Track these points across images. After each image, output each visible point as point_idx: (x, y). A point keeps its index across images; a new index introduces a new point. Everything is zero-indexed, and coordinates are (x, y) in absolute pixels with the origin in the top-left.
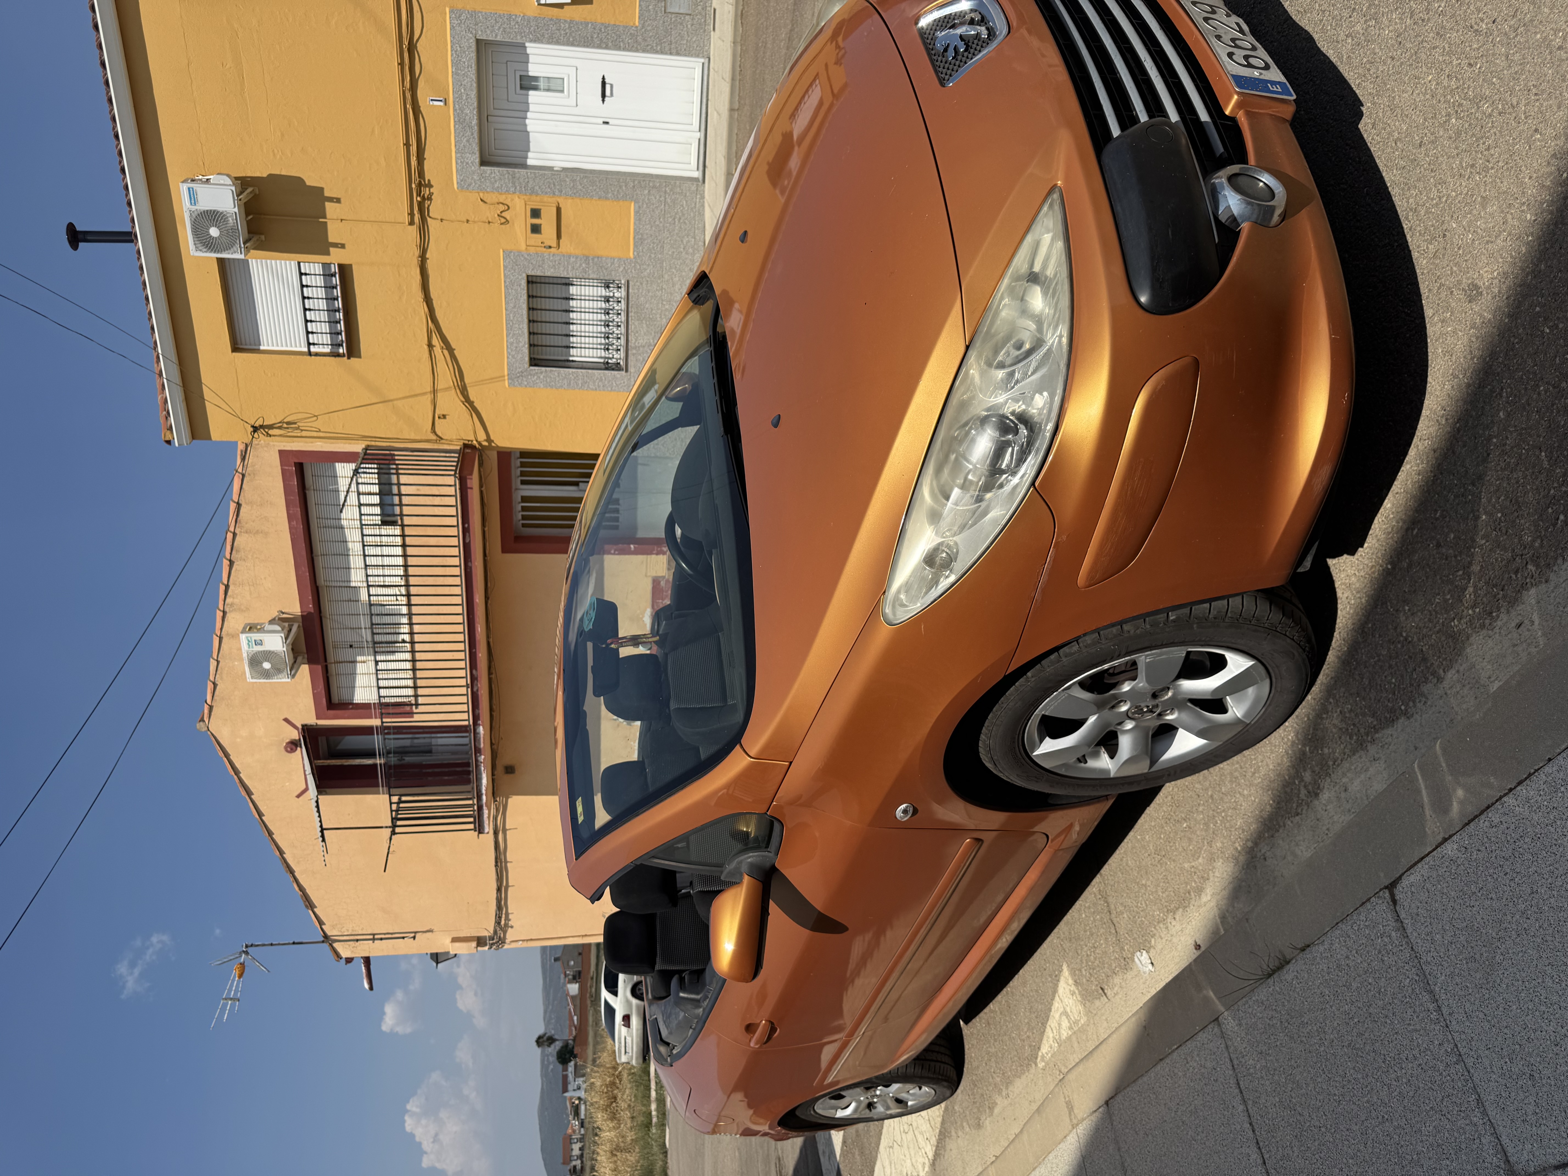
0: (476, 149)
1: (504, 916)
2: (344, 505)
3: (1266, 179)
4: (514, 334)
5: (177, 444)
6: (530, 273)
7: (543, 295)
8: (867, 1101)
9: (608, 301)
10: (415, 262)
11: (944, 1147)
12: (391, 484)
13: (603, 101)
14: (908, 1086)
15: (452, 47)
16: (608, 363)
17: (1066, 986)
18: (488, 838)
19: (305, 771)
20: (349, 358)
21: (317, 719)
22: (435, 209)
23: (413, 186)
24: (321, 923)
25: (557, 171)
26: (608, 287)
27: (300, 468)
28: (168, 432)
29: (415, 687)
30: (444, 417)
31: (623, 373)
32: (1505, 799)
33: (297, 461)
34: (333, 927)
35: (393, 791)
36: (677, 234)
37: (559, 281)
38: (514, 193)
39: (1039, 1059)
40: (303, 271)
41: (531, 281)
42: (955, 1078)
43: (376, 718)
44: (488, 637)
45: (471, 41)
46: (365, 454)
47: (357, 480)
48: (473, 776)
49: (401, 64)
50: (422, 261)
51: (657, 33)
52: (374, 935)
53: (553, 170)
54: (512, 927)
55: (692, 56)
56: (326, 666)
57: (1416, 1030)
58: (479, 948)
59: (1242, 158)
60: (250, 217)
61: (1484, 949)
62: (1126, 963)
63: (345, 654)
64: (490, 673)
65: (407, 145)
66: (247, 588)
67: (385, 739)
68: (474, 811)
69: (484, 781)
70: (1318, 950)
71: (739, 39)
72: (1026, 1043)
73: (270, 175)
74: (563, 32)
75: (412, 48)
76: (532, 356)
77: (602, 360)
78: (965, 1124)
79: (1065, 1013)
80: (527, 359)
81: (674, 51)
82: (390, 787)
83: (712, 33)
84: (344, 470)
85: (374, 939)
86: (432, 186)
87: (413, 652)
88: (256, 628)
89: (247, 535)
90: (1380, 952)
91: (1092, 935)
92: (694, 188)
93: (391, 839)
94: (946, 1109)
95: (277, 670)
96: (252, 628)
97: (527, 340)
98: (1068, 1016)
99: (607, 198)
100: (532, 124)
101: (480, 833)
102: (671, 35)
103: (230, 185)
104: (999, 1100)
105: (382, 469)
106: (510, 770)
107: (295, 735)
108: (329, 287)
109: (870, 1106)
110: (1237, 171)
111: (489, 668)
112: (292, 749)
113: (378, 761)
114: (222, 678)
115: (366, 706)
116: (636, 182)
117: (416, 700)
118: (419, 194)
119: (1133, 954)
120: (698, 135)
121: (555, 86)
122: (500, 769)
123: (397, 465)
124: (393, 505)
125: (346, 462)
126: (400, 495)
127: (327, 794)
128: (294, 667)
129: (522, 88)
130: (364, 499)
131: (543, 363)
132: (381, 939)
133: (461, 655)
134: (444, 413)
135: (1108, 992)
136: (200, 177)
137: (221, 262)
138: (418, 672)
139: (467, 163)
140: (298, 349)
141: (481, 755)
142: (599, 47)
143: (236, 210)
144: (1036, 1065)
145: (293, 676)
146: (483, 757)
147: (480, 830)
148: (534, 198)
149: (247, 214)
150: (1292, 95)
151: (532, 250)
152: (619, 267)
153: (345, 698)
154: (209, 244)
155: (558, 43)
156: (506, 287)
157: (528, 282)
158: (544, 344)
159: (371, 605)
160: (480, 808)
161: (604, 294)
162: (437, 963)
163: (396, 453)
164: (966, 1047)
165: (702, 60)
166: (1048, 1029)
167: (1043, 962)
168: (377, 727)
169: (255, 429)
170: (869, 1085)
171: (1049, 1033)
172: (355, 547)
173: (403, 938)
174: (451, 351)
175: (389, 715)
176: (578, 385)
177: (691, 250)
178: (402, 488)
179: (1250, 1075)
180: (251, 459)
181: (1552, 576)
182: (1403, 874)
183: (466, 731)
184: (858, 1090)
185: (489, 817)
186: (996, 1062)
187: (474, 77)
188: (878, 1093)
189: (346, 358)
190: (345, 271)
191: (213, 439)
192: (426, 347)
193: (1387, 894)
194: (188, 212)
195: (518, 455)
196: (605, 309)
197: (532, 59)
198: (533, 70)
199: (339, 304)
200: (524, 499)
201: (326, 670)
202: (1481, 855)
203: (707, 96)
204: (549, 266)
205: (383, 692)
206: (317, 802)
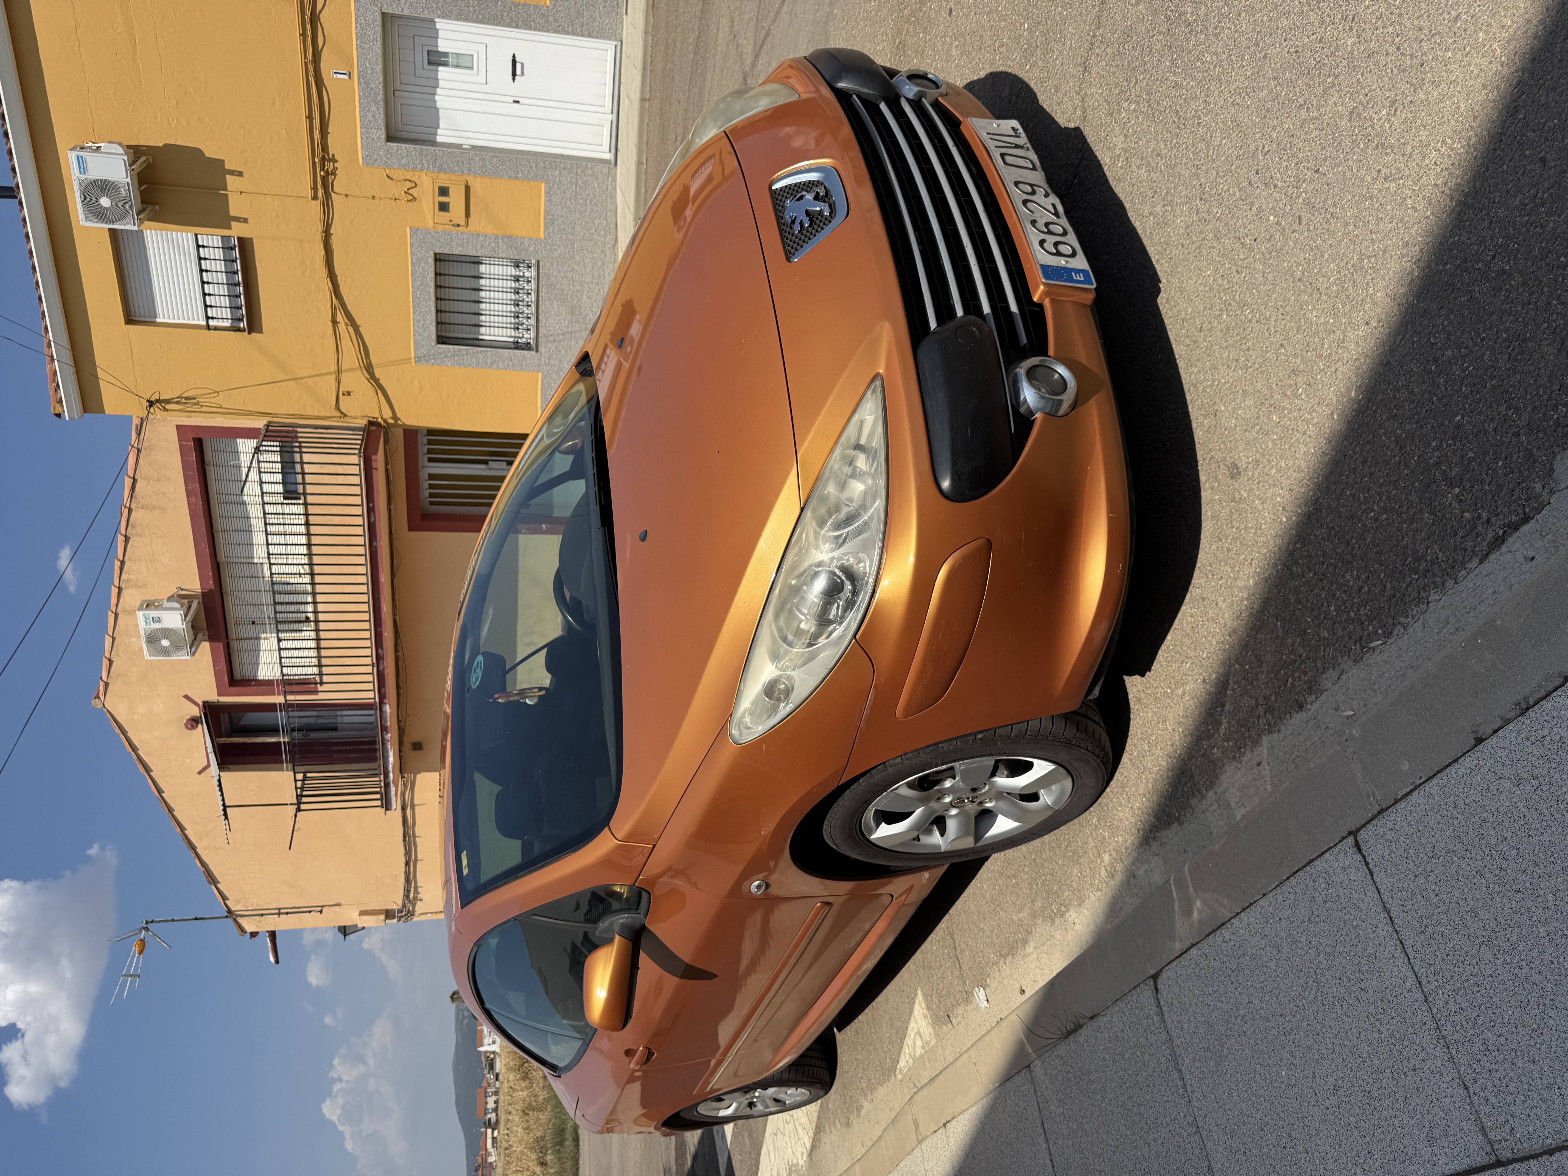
0: (382, 124)
1: (412, 889)
2: (246, 480)
3: (1061, 370)
4: (421, 312)
5: (67, 418)
6: (437, 251)
7: (451, 273)
8: (747, 1102)
9: (518, 280)
10: (319, 237)
11: (819, 1140)
12: (294, 463)
13: (514, 79)
14: (784, 1089)
15: (356, 19)
16: (517, 342)
17: (919, 1009)
18: (396, 813)
19: (206, 748)
20: (249, 333)
21: (219, 695)
22: (340, 184)
23: (317, 160)
24: (224, 898)
25: (466, 149)
26: (518, 266)
27: (199, 443)
28: (58, 405)
29: (320, 666)
30: (349, 393)
31: (534, 352)
32: (1233, 920)
33: (195, 436)
34: (237, 902)
35: (297, 769)
36: (589, 216)
37: (468, 259)
38: (422, 170)
39: (898, 1071)
40: (200, 243)
41: (439, 259)
42: (828, 1080)
43: (279, 694)
44: (394, 615)
45: (377, 14)
46: (267, 431)
47: (258, 458)
48: (380, 754)
49: (303, 35)
50: (326, 237)
51: (569, 14)
52: (279, 909)
53: (462, 148)
54: (421, 900)
55: (604, 38)
56: (228, 643)
57: (1168, 1101)
58: (387, 921)
59: (1043, 350)
60: (143, 187)
61: (1216, 1042)
62: (968, 997)
63: (247, 631)
64: (396, 651)
65: (310, 117)
66: (144, 564)
67: (289, 717)
68: (381, 787)
69: (391, 759)
70: (1102, 1021)
71: (650, 30)
72: (888, 1055)
73: (166, 145)
74: (471, 9)
75: (314, 19)
76: (440, 334)
77: (511, 340)
78: (837, 1121)
79: (918, 1033)
80: (434, 337)
81: (586, 33)
82: (295, 765)
83: (625, 16)
84: (246, 446)
85: (279, 914)
86: (337, 161)
87: (317, 630)
88: (154, 605)
89: (143, 511)
90: (1145, 1031)
91: (941, 966)
92: (605, 171)
93: (296, 816)
94: (822, 1106)
95: (176, 647)
96: (149, 605)
97: (434, 317)
98: (921, 1036)
99: (517, 178)
100: (442, 99)
101: (387, 809)
102: (583, 16)
103: (122, 154)
104: (865, 1104)
105: (285, 447)
106: (417, 746)
107: (196, 712)
108: (229, 261)
109: (751, 1105)
110: (1037, 363)
111: (396, 645)
112: (192, 726)
113: (283, 739)
114: (118, 655)
115: (268, 683)
116: (547, 163)
117: (321, 679)
118: (322, 168)
119: (973, 989)
120: (610, 117)
121: (464, 62)
122: (407, 746)
123: (300, 442)
124: (296, 484)
125: (247, 438)
126: (303, 473)
127: (229, 770)
128: (194, 644)
129: (429, 63)
130: (265, 478)
131: (451, 341)
132: (287, 913)
133: (366, 634)
134: (349, 390)
135: (954, 1020)
136: (90, 144)
137: (113, 233)
138: (322, 651)
139: (373, 139)
140: (196, 322)
141: (387, 733)
142: (509, 25)
143: (129, 180)
144: (895, 1076)
145: (193, 654)
146: (389, 735)
147: (387, 806)
148: (442, 175)
149: (140, 184)
150: (1092, 284)
151: (440, 228)
152: (529, 246)
153: (248, 674)
154: (100, 214)
155: (466, 19)
156: (412, 264)
157: (436, 260)
158: (452, 322)
159: (273, 583)
160: (387, 786)
161: (513, 274)
162: (345, 935)
163: (299, 430)
164: (839, 1051)
165: (615, 43)
166: (905, 1046)
167: (902, 984)
168: (280, 704)
169: (151, 404)
170: (747, 1089)
171: (906, 1049)
172: (257, 524)
173: (310, 912)
174: (356, 327)
175: (292, 693)
176: (486, 364)
177: (602, 232)
178: (305, 466)
179: (1052, 1118)
180: (147, 433)
181: (1282, 728)
182: (1163, 968)
183: (372, 709)
184: (737, 1094)
185: (396, 794)
186: (864, 1069)
187: (380, 51)
188: (757, 1094)
189: (246, 333)
190: (245, 245)
191: (107, 412)
192: (330, 323)
193: (1152, 983)
194: (77, 181)
195: (425, 433)
196: (515, 289)
197: (441, 34)
198: (443, 46)
199: (240, 277)
200: (432, 477)
201: (228, 647)
202: (1216, 964)
203: (620, 79)
204: (457, 244)
205: (286, 671)
206: (219, 781)
